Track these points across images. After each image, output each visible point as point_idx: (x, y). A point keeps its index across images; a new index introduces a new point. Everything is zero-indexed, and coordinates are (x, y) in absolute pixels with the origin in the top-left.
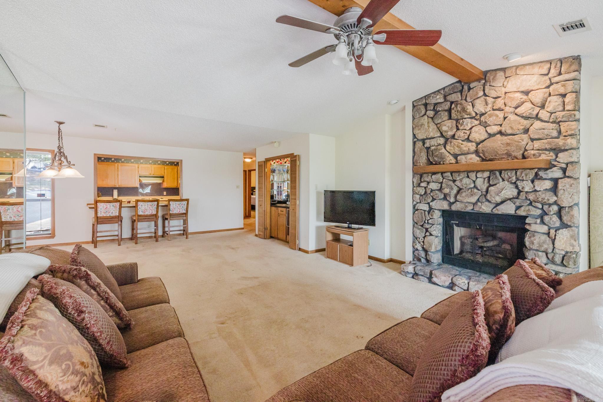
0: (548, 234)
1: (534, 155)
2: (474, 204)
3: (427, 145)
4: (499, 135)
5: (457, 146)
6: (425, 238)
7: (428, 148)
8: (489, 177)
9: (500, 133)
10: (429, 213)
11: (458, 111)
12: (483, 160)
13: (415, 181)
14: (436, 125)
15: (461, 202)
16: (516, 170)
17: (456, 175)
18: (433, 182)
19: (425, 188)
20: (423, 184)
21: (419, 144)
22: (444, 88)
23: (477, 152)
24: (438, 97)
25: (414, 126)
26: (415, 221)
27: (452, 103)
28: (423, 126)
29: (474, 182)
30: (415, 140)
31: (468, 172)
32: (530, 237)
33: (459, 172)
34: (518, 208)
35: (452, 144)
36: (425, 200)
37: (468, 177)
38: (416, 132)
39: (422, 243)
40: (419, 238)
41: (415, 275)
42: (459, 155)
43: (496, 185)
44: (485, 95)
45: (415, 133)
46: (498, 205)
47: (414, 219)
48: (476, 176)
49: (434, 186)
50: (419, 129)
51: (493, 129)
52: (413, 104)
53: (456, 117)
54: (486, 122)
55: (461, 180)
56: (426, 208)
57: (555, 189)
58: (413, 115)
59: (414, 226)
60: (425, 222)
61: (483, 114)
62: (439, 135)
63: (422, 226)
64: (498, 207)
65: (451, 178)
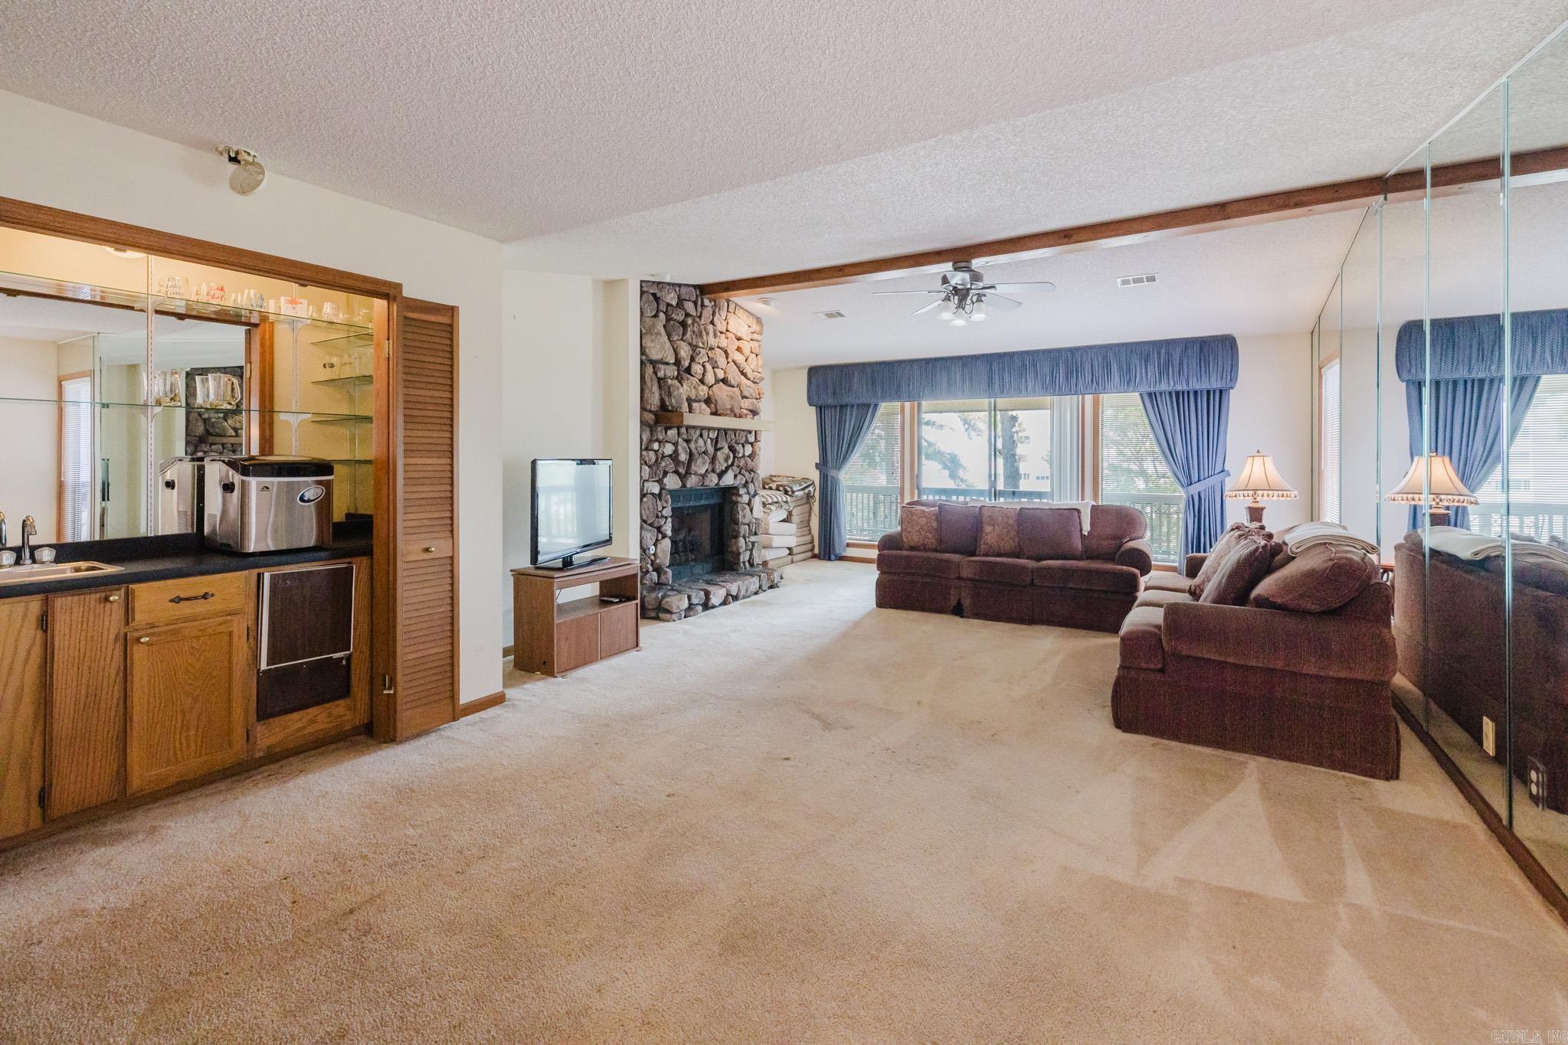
0: (749, 504)
1: (746, 415)
2: (704, 476)
3: (661, 374)
4: (721, 383)
5: (695, 387)
6: (659, 545)
7: (659, 380)
8: (717, 438)
9: (724, 381)
10: (660, 500)
11: (694, 332)
12: (713, 414)
13: (645, 438)
14: (670, 341)
15: (696, 474)
16: (735, 431)
17: (692, 431)
18: (667, 442)
19: (656, 451)
20: (656, 446)
21: (649, 370)
22: (680, 285)
23: (708, 401)
24: (672, 295)
25: (644, 331)
26: (644, 518)
27: (687, 315)
28: (659, 336)
29: (705, 443)
30: (644, 357)
31: (703, 428)
32: (743, 511)
33: (694, 427)
34: (735, 476)
35: (689, 381)
36: (655, 474)
37: (701, 436)
38: (648, 342)
39: (653, 557)
40: (649, 549)
41: (690, 609)
42: (695, 401)
43: (722, 448)
44: (712, 323)
45: (644, 345)
46: (721, 475)
47: (643, 512)
48: (708, 435)
49: (669, 449)
50: (653, 341)
51: (721, 375)
52: (641, 287)
53: (690, 340)
54: (716, 362)
55: (696, 441)
56: (656, 490)
57: (752, 456)
58: (641, 309)
59: (642, 528)
60: (657, 517)
61: (711, 349)
62: (673, 361)
63: (651, 525)
64: (724, 478)
65: (686, 437)
